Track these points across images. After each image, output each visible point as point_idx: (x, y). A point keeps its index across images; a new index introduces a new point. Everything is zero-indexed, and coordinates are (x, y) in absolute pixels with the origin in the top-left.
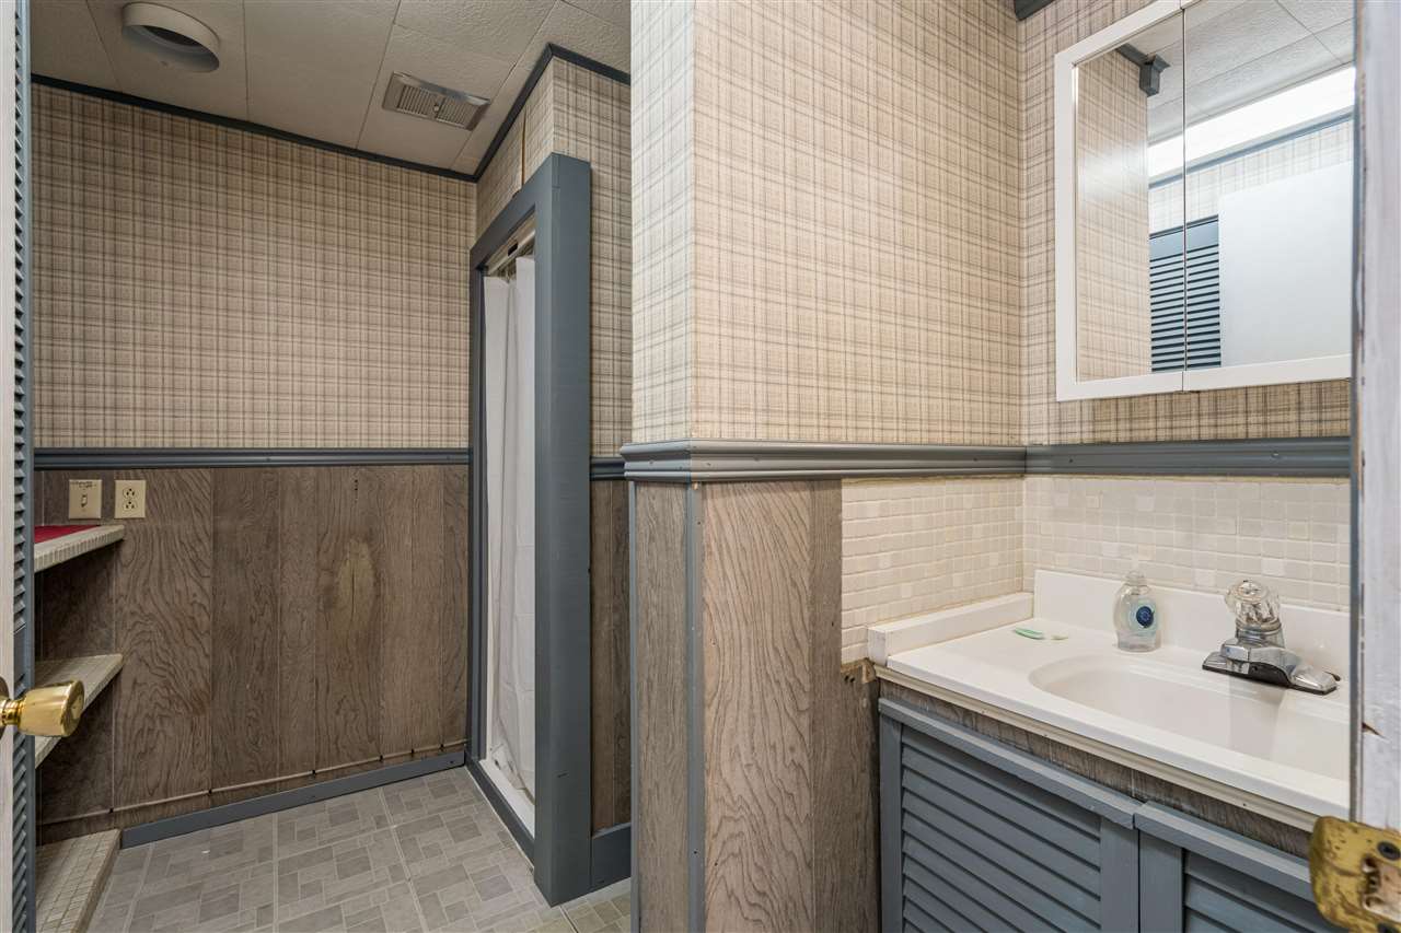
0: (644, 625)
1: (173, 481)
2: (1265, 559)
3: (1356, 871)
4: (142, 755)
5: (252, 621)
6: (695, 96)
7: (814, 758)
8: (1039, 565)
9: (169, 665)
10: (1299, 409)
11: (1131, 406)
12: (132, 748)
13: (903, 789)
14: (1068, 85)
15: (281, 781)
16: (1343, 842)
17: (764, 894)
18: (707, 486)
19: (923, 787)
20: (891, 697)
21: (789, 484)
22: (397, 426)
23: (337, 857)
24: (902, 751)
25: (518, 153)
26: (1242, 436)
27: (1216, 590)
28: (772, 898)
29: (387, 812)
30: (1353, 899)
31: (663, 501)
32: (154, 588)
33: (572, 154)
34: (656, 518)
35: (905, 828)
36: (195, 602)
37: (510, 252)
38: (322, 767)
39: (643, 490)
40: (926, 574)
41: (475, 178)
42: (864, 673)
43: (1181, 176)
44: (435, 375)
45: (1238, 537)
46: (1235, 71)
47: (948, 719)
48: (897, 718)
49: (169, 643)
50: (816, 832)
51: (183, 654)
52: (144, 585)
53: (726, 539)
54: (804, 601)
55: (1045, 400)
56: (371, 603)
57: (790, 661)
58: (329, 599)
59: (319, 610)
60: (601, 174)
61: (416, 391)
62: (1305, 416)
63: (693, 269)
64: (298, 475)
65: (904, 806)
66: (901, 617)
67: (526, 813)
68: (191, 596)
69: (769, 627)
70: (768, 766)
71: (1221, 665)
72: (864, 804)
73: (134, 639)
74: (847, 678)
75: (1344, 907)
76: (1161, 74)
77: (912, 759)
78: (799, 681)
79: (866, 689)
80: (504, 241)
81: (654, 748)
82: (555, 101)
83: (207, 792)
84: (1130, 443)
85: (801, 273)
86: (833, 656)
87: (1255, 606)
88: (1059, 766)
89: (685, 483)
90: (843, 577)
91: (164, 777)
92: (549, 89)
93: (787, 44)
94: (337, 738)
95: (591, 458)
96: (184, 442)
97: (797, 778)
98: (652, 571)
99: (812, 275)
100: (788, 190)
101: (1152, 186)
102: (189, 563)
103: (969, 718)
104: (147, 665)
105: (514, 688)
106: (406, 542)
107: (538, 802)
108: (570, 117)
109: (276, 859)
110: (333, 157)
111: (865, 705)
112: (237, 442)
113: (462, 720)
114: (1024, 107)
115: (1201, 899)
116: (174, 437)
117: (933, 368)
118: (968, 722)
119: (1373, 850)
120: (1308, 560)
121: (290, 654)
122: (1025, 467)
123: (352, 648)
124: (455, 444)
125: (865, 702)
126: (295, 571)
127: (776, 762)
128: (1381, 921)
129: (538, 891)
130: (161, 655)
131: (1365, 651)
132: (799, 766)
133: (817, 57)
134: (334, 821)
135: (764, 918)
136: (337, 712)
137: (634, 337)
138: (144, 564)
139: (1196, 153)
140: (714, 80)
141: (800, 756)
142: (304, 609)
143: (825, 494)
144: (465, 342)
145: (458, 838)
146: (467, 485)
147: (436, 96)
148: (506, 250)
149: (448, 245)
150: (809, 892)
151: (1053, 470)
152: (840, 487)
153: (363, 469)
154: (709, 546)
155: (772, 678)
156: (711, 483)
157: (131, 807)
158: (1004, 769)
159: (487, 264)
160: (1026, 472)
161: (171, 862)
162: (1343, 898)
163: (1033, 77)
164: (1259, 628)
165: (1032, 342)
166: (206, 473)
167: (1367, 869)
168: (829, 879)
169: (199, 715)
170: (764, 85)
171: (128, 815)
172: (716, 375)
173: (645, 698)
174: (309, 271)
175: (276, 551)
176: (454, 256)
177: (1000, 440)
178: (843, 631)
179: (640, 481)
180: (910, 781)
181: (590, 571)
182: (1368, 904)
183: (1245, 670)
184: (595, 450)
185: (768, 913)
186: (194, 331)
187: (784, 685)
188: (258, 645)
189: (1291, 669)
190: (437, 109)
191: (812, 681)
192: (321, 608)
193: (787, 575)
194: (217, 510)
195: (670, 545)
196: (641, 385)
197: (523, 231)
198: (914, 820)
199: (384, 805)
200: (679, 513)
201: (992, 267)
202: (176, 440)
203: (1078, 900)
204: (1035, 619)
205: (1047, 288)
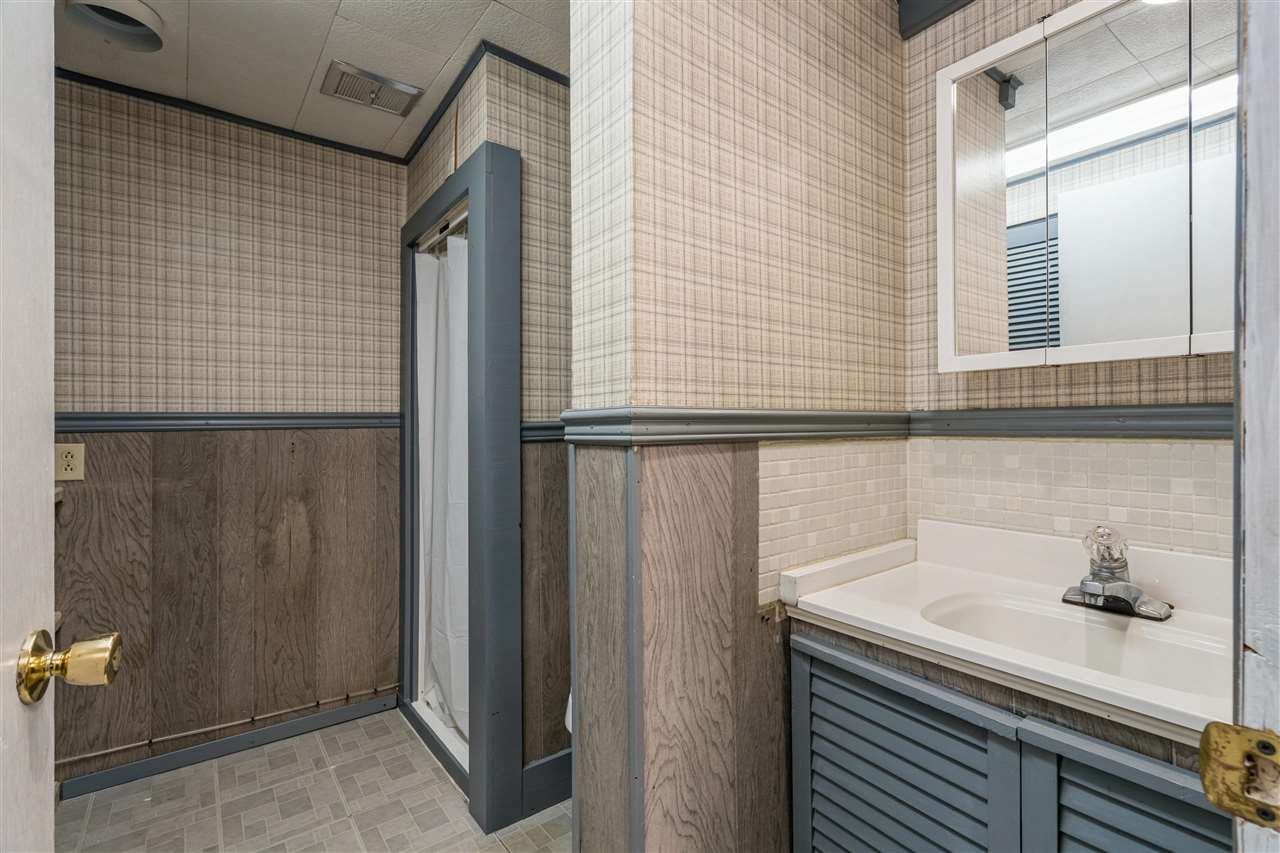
0: (584, 575)
1: (113, 445)
2: (1111, 508)
3: (1240, 765)
4: (82, 709)
5: (191, 577)
6: (634, 97)
7: (736, 690)
8: (921, 515)
9: (109, 621)
10: (1140, 381)
11: (999, 378)
12: (71, 702)
13: (813, 714)
14: (948, 97)
15: (220, 729)
16: (1228, 742)
17: (695, 812)
18: (646, 449)
19: (831, 713)
20: (800, 633)
21: (715, 446)
22: (331, 392)
23: (278, 798)
24: (811, 681)
25: (451, 139)
26: (1092, 404)
27: (1071, 534)
28: (701, 814)
29: (324, 754)
30: (1237, 789)
31: (604, 462)
32: (93, 547)
33: (504, 142)
34: (597, 478)
35: (814, 748)
36: (134, 560)
37: (442, 231)
38: (260, 714)
39: (583, 452)
40: (828, 526)
41: (405, 161)
42: (777, 614)
43: (1044, 174)
44: (368, 344)
45: (1089, 490)
46: (1077, 90)
47: (852, 651)
48: (807, 652)
49: (108, 599)
50: (738, 756)
51: (123, 611)
52: (84, 544)
53: (661, 497)
54: (727, 550)
55: (926, 372)
56: (307, 558)
57: (716, 604)
58: (266, 556)
59: (257, 565)
60: (530, 162)
61: (350, 360)
62: (1144, 387)
63: (632, 254)
64: (237, 438)
65: (814, 729)
66: (807, 563)
67: (460, 752)
68: (130, 554)
69: (698, 574)
70: (698, 698)
71: (1078, 598)
72: (777, 728)
73: (73, 598)
74: (763, 617)
75: (1228, 795)
76: (1017, 91)
77: (820, 687)
78: (723, 621)
79: (779, 628)
80: (437, 221)
81: (594, 686)
82: (488, 93)
83: (147, 742)
84: (1000, 409)
85: (724, 258)
86: (752, 599)
87: (1108, 548)
88: (950, 688)
89: (625, 446)
90: (760, 528)
91: (104, 730)
92: (482, 81)
93: (712, 53)
94: (276, 686)
95: (521, 422)
96: (123, 406)
97: (722, 707)
98: (592, 525)
99: (733, 260)
100: (713, 184)
101: (1009, 185)
102: (129, 524)
103: (870, 648)
104: (87, 622)
105: (446, 635)
106: (341, 500)
107: (473, 742)
108: (502, 108)
109: (218, 803)
110: (270, 137)
111: (778, 641)
112: (176, 407)
113: (395, 664)
114: (907, 116)
115: (1074, 797)
116: (113, 402)
117: (835, 344)
118: (869, 654)
119: (1253, 748)
120: (1146, 508)
121: (229, 609)
122: (909, 430)
123: (290, 600)
124: (387, 409)
125: (778, 639)
126: (233, 529)
127: (704, 695)
128: (1260, 806)
129: (474, 822)
130: (100, 611)
131: (1246, 585)
132: (723, 697)
133: (737, 66)
134: (274, 765)
135: (694, 833)
136: (275, 662)
137: (574, 313)
138: (82, 525)
139: (1056, 156)
140: (650, 83)
141: (725, 689)
142: (242, 565)
143: (745, 455)
144: (396, 313)
145: (394, 775)
146: (398, 447)
147: (372, 83)
148: (438, 228)
149: (380, 223)
150: (732, 808)
151: (935, 432)
152: (757, 449)
153: (300, 433)
154: (647, 503)
155: (701, 619)
156: (649, 446)
157: (71, 759)
158: (904, 693)
159: (419, 241)
160: (910, 434)
161: (112, 811)
162: (1228, 788)
163: (915, 90)
164: (1109, 566)
165: (914, 321)
166: (146, 437)
167: (1247, 764)
168: (748, 797)
169: (138, 668)
170: (692, 89)
171: (67, 769)
172: (653, 349)
173: (585, 640)
174: (246, 245)
175: (215, 511)
176: (386, 233)
177: (887, 406)
178: (760, 576)
179: (579, 445)
180: (819, 706)
181: (521, 525)
182: (1249, 792)
183: (1100, 601)
184: (526, 414)
185: (697, 829)
186: (133, 300)
187: (710, 626)
188: (198, 600)
189: (1136, 600)
190: (373, 96)
191: (735, 620)
192: (259, 563)
193: (713, 528)
194: (156, 472)
195: (610, 502)
196: (581, 357)
197: (455, 212)
198: (823, 741)
199: (322, 747)
200: (619, 473)
201: (866, 250)
202: (115, 405)
203: (968, 803)
204: (919, 563)
205: (928, 274)
